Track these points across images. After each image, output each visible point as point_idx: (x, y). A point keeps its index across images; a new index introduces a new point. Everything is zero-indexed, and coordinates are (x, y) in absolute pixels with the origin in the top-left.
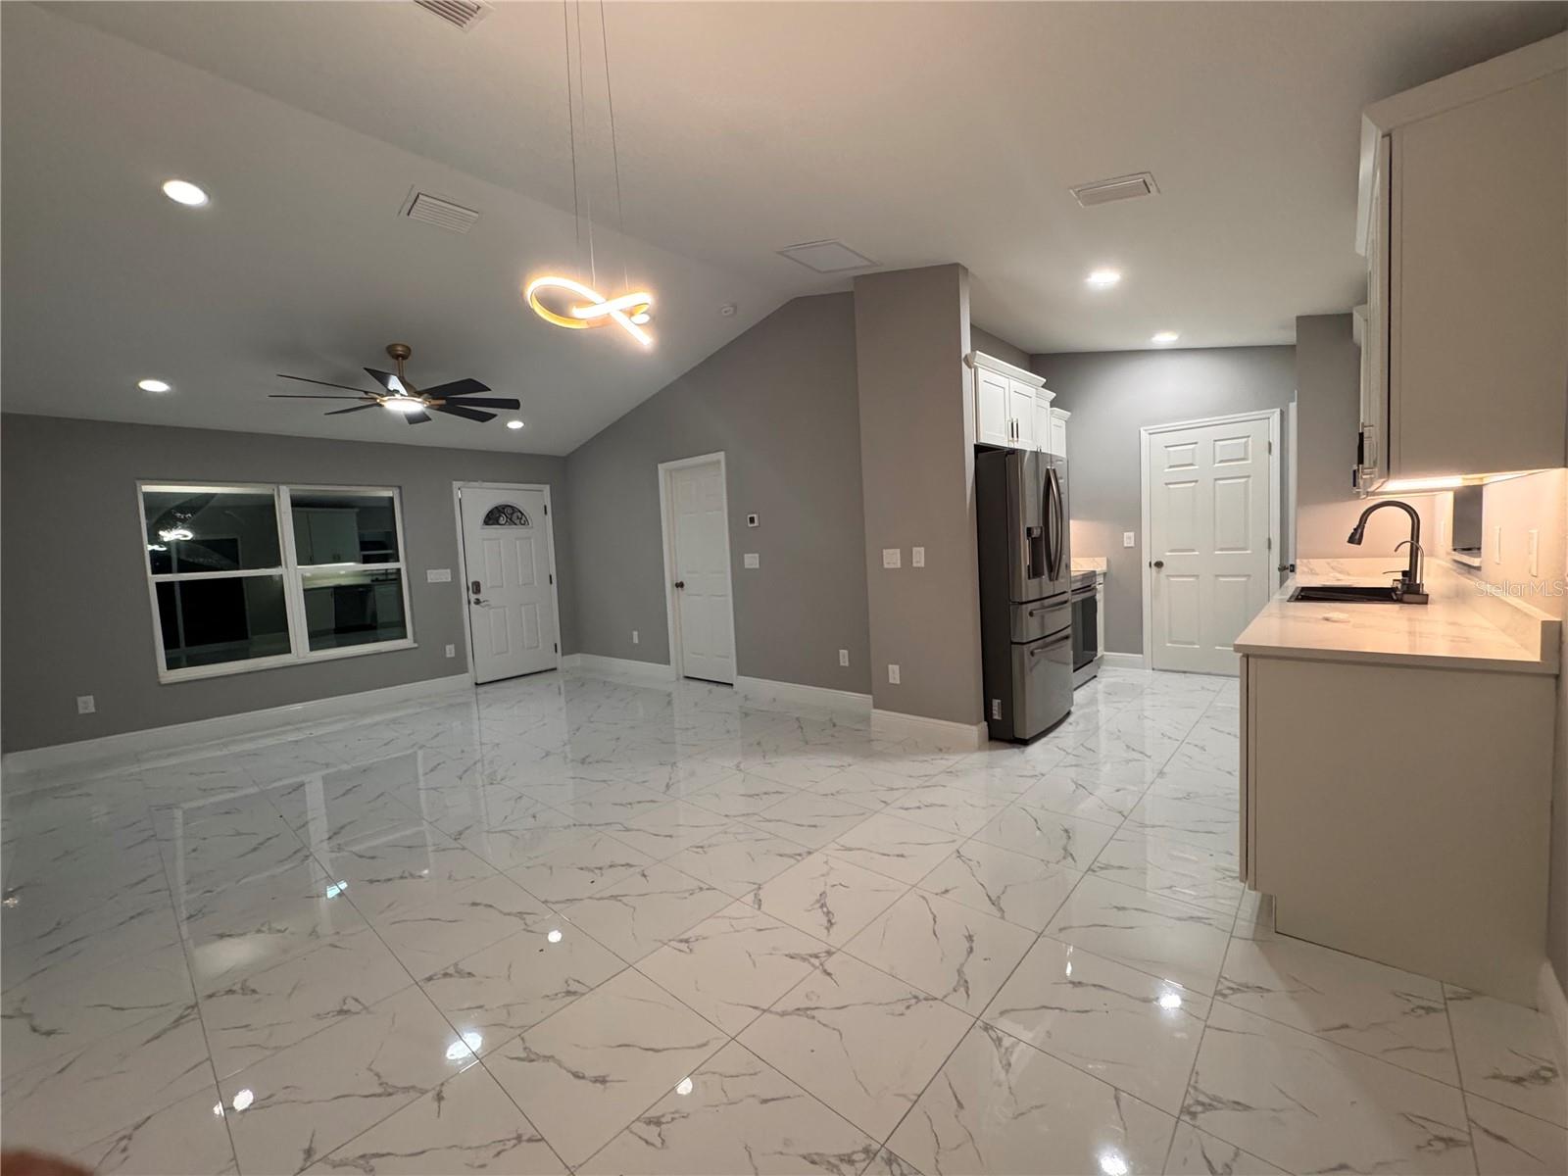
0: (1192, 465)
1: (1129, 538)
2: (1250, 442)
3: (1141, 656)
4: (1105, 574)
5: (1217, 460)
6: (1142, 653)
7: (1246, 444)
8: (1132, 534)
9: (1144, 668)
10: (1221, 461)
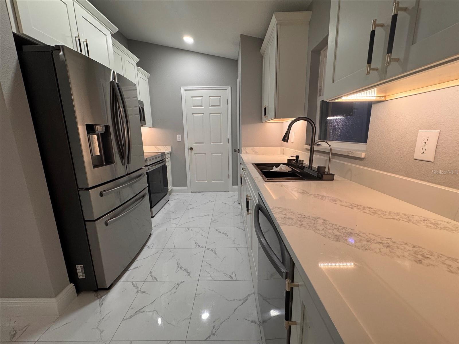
0: (201, 106)
1: (179, 137)
2: (221, 98)
3: (187, 187)
4: (170, 153)
5: (210, 106)
6: (187, 186)
7: (220, 99)
8: (180, 135)
9: (188, 192)
10: (212, 106)
